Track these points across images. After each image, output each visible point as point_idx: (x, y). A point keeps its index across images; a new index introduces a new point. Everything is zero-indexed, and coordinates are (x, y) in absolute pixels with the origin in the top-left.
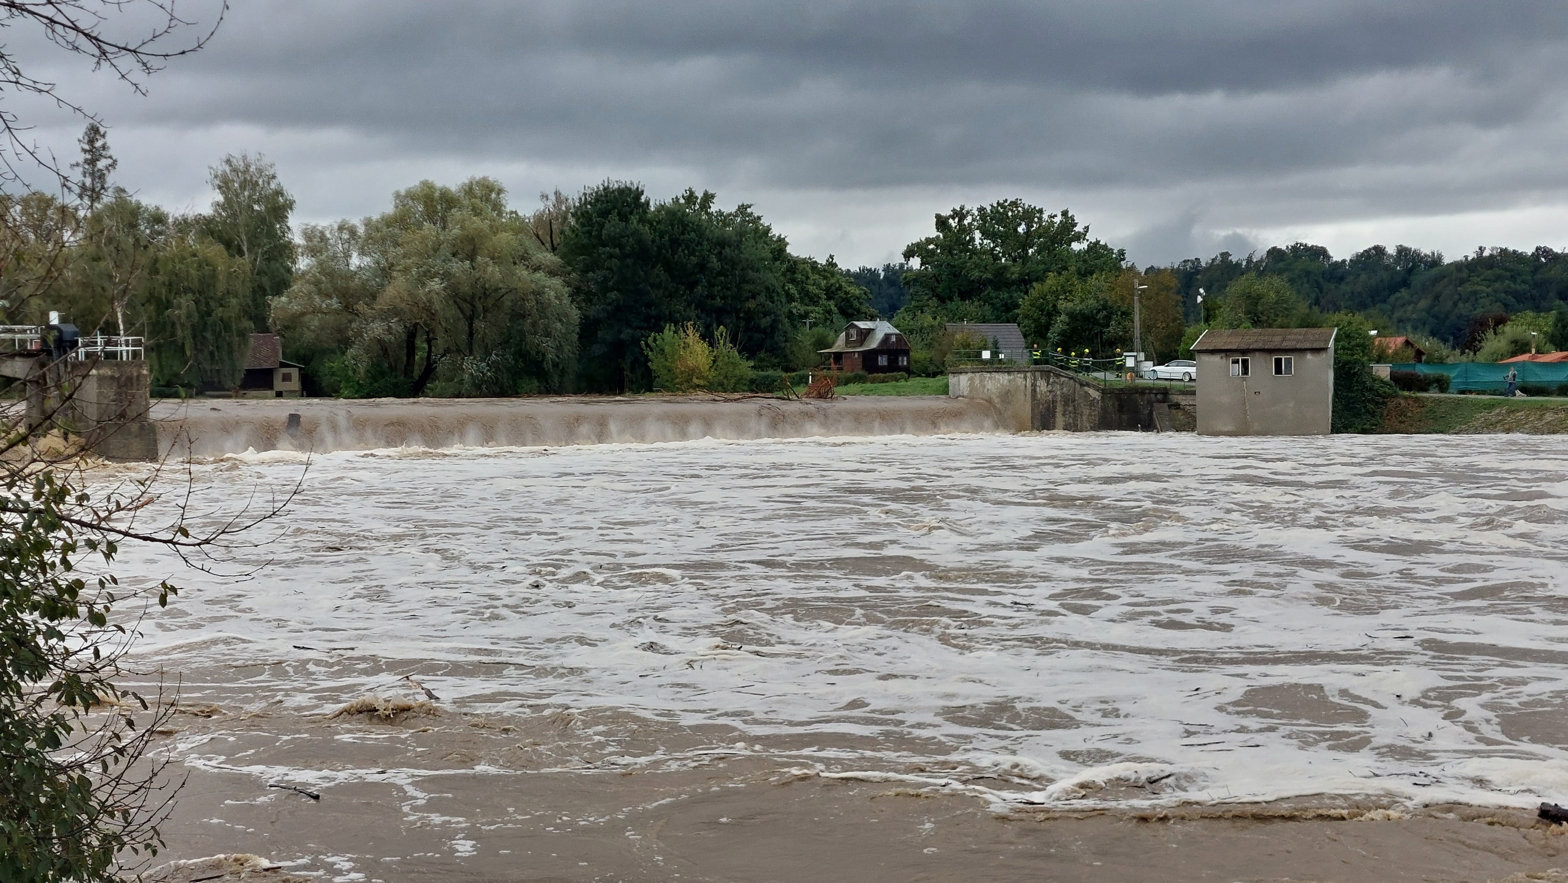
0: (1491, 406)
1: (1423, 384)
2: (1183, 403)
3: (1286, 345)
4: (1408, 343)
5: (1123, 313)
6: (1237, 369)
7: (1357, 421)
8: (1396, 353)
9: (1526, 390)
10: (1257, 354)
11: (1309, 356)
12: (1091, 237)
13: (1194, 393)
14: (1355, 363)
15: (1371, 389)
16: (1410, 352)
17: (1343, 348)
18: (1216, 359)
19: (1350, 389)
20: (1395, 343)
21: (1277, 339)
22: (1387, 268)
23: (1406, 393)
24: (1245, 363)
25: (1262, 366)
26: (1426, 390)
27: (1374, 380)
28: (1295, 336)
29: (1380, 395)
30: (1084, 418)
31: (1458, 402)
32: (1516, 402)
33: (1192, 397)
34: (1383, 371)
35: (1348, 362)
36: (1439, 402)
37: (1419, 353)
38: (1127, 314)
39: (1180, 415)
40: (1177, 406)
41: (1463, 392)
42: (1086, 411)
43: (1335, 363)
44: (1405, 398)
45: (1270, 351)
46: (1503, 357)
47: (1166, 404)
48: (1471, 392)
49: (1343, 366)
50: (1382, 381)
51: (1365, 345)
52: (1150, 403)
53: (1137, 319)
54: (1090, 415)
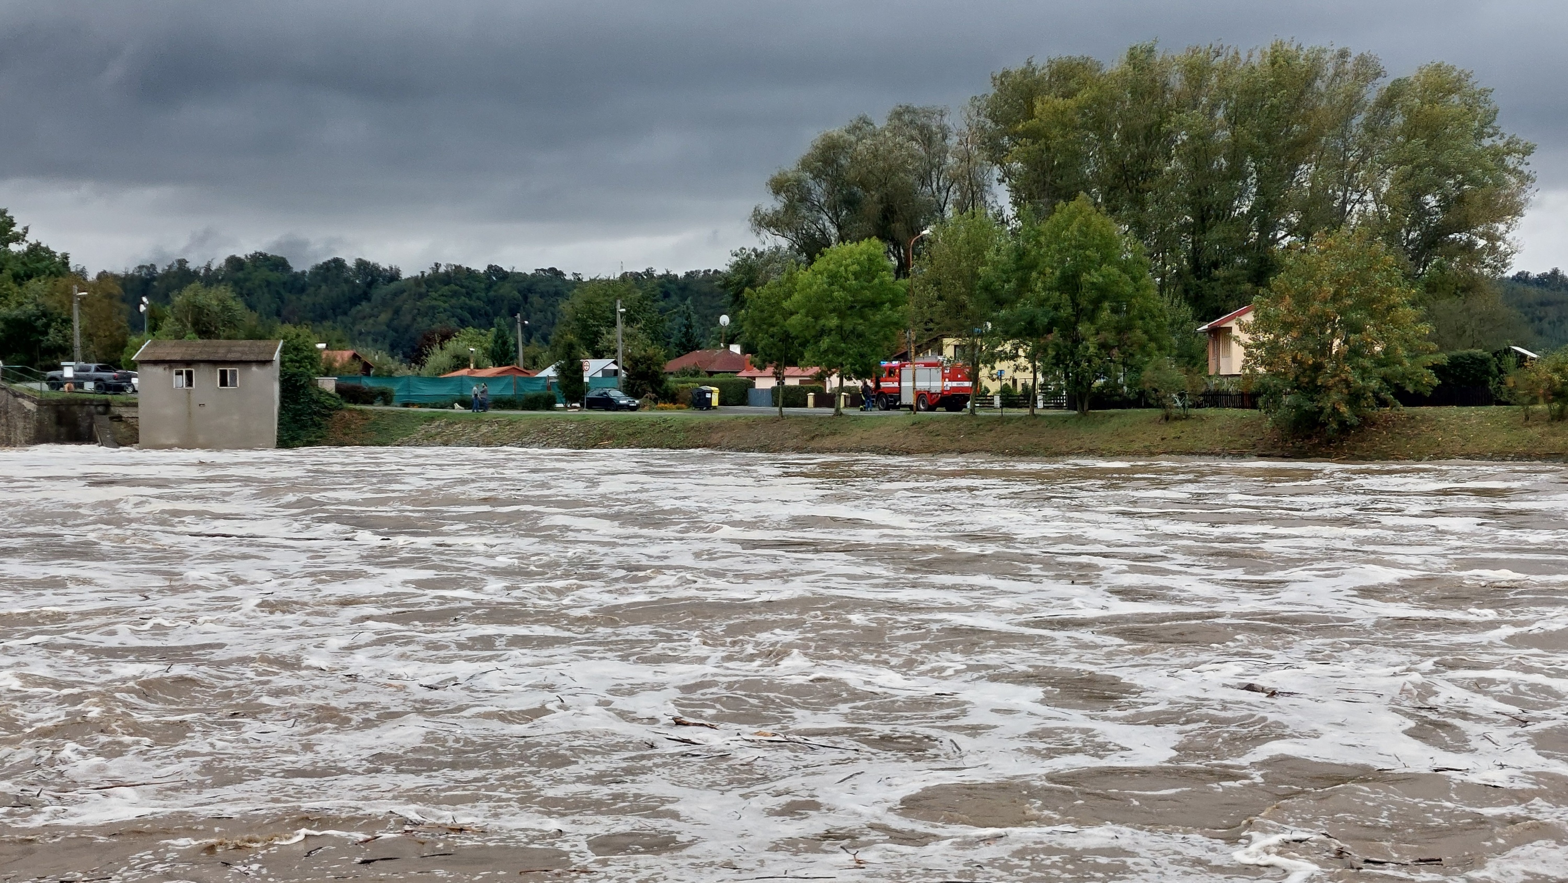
0: (432, 419)
1: (368, 397)
2: (125, 415)
3: (231, 357)
4: (355, 356)
5: (64, 321)
6: (181, 380)
7: (303, 433)
8: (343, 367)
9: (465, 404)
10: (202, 365)
11: (254, 369)
12: (31, 238)
13: (135, 405)
14: (301, 376)
15: (316, 402)
16: (357, 366)
17: (291, 361)
18: (159, 370)
19: (296, 402)
20: (343, 356)
21: (222, 351)
22: (346, 281)
23: (352, 406)
24: (189, 375)
25: (206, 379)
26: (371, 403)
27: (321, 392)
28: (241, 348)
29: (326, 407)
30: (18, 431)
31: (399, 415)
32: (454, 415)
33: (135, 409)
34: (328, 384)
35: (294, 375)
36: (382, 414)
37: (367, 367)
38: (68, 321)
39: (122, 428)
40: (119, 418)
41: (406, 405)
42: (20, 424)
43: (281, 376)
44: (350, 410)
45: (215, 363)
46: (445, 371)
47: (106, 417)
48: (413, 405)
49: (290, 379)
50: (328, 394)
51: (313, 359)
52: (90, 415)
53: (76, 325)
54: (25, 428)
